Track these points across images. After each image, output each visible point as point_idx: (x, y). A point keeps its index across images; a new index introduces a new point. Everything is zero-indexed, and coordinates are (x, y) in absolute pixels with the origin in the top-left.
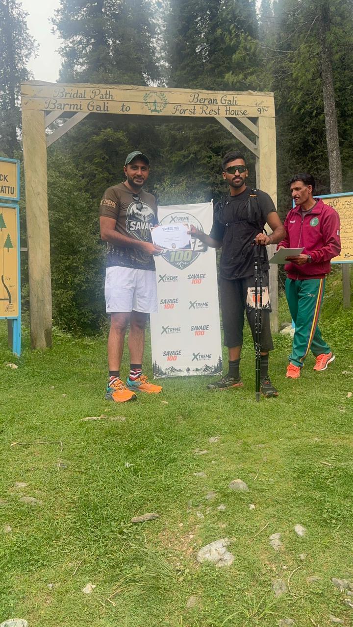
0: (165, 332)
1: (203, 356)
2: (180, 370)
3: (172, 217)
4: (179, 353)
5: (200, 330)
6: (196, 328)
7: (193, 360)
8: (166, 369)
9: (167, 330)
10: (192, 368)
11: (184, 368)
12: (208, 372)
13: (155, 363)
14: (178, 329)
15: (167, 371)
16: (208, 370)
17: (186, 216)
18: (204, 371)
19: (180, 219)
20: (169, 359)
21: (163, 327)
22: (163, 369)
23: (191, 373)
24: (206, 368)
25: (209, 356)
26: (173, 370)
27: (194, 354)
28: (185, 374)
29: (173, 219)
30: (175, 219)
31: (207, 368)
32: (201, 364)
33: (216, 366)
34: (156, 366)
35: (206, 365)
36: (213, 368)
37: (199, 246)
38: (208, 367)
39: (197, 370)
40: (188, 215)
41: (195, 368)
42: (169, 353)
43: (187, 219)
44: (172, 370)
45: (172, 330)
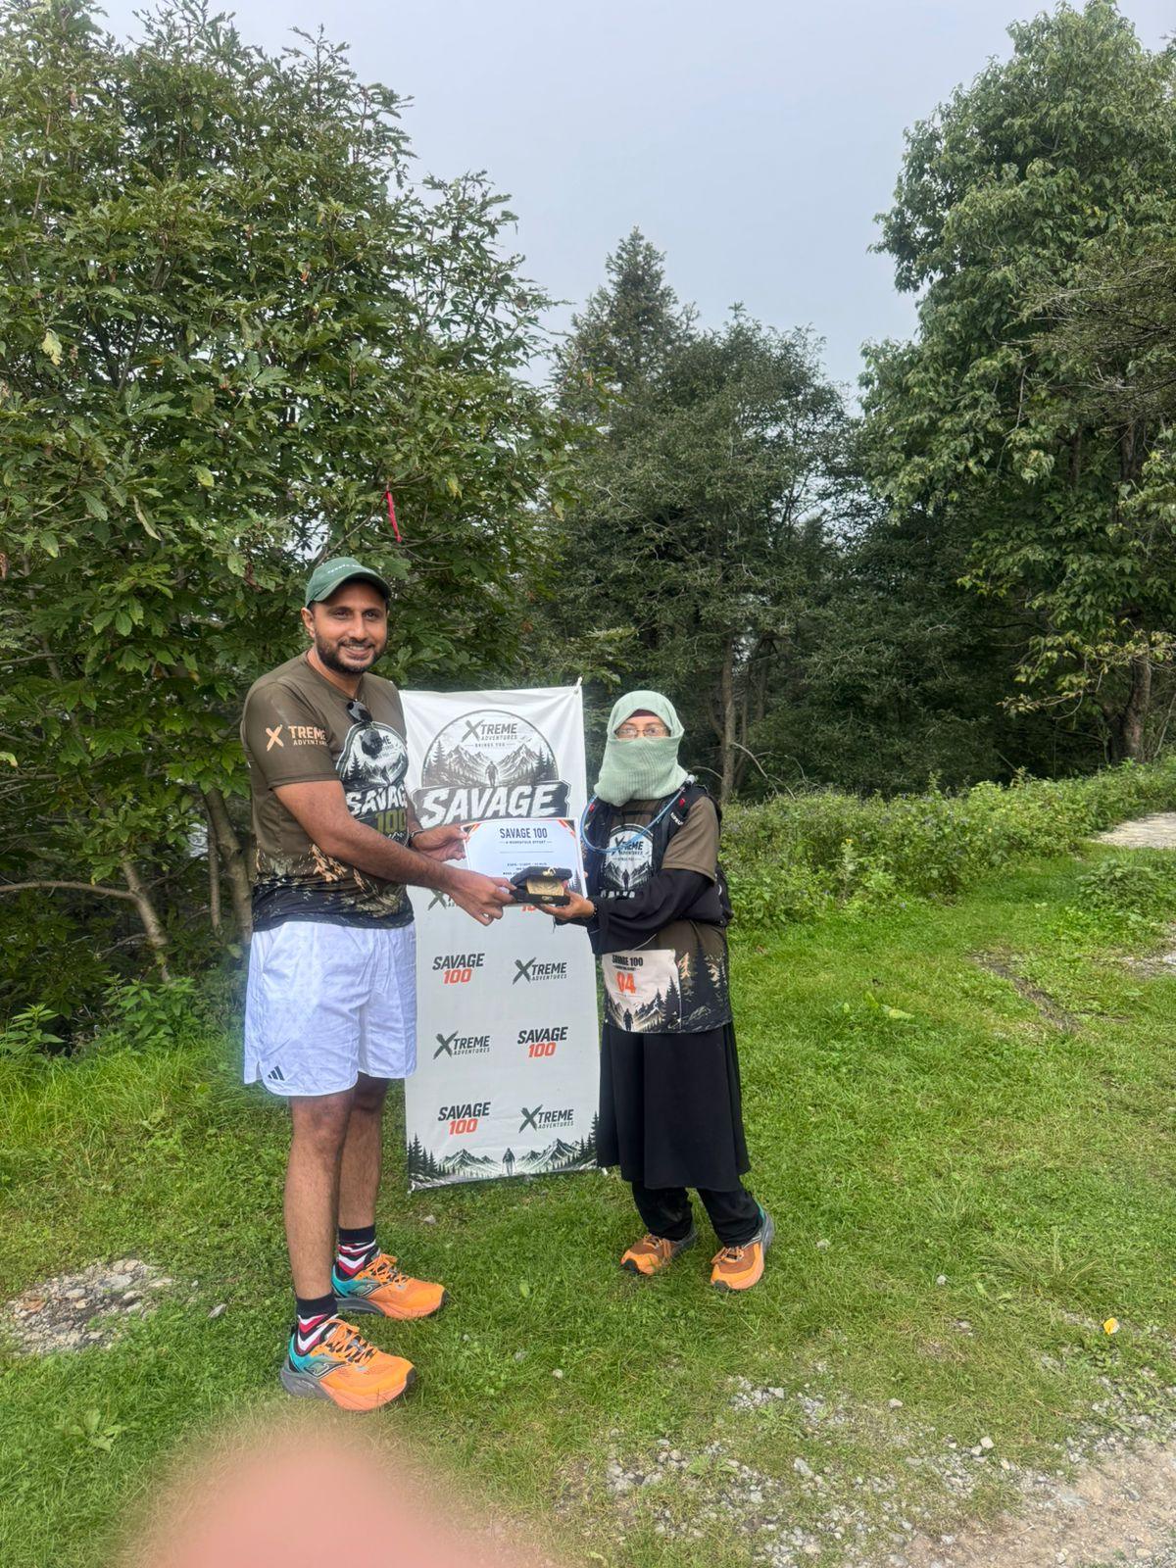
0: (444, 1051)
1: (550, 1117)
2: (486, 1160)
3: (468, 724)
4: (482, 1109)
5: (544, 1039)
6: (534, 1036)
7: (522, 1128)
8: (447, 1159)
9: (452, 1045)
10: (519, 1151)
11: (497, 1153)
12: (564, 1160)
13: (416, 1143)
14: (483, 1041)
15: (449, 1165)
16: (562, 1154)
17: (507, 721)
18: (552, 1158)
19: (492, 729)
20: (455, 1129)
21: (440, 1038)
22: (438, 1160)
23: (518, 1168)
24: (558, 1150)
25: (567, 1115)
26: (466, 1158)
27: (525, 1111)
28: (498, 1170)
29: (472, 730)
30: (479, 730)
31: (561, 1148)
32: (544, 1139)
33: (586, 1141)
34: (418, 1152)
35: (559, 1141)
36: (578, 1147)
37: (544, 806)
38: (565, 1145)
39: (534, 1155)
40: (517, 720)
41: (526, 1150)
42: (455, 1112)
43: (510, 729)
44: (462, 1162)
45: (466, 1043)
